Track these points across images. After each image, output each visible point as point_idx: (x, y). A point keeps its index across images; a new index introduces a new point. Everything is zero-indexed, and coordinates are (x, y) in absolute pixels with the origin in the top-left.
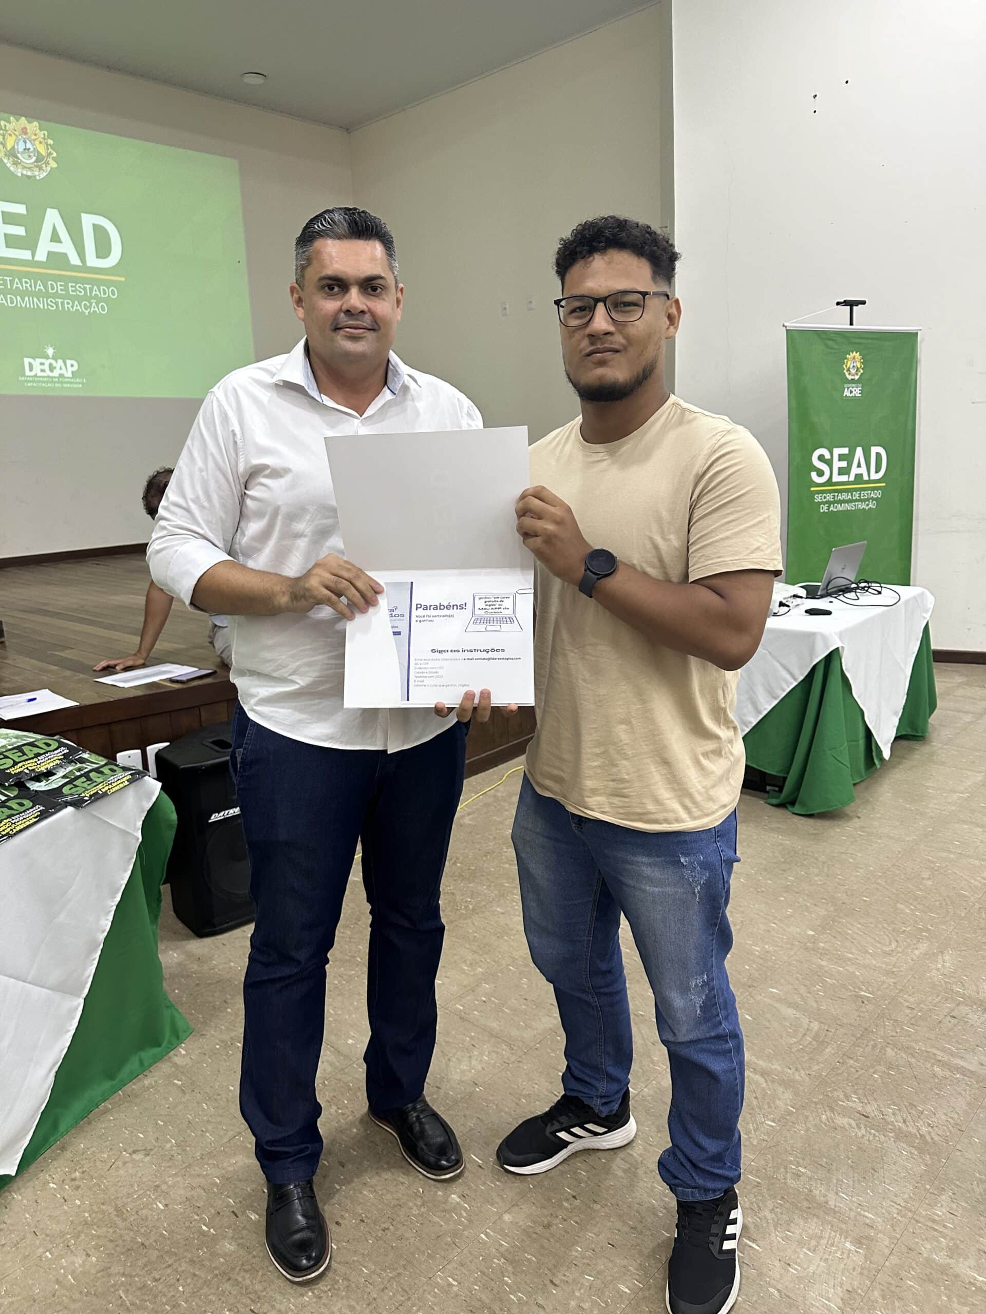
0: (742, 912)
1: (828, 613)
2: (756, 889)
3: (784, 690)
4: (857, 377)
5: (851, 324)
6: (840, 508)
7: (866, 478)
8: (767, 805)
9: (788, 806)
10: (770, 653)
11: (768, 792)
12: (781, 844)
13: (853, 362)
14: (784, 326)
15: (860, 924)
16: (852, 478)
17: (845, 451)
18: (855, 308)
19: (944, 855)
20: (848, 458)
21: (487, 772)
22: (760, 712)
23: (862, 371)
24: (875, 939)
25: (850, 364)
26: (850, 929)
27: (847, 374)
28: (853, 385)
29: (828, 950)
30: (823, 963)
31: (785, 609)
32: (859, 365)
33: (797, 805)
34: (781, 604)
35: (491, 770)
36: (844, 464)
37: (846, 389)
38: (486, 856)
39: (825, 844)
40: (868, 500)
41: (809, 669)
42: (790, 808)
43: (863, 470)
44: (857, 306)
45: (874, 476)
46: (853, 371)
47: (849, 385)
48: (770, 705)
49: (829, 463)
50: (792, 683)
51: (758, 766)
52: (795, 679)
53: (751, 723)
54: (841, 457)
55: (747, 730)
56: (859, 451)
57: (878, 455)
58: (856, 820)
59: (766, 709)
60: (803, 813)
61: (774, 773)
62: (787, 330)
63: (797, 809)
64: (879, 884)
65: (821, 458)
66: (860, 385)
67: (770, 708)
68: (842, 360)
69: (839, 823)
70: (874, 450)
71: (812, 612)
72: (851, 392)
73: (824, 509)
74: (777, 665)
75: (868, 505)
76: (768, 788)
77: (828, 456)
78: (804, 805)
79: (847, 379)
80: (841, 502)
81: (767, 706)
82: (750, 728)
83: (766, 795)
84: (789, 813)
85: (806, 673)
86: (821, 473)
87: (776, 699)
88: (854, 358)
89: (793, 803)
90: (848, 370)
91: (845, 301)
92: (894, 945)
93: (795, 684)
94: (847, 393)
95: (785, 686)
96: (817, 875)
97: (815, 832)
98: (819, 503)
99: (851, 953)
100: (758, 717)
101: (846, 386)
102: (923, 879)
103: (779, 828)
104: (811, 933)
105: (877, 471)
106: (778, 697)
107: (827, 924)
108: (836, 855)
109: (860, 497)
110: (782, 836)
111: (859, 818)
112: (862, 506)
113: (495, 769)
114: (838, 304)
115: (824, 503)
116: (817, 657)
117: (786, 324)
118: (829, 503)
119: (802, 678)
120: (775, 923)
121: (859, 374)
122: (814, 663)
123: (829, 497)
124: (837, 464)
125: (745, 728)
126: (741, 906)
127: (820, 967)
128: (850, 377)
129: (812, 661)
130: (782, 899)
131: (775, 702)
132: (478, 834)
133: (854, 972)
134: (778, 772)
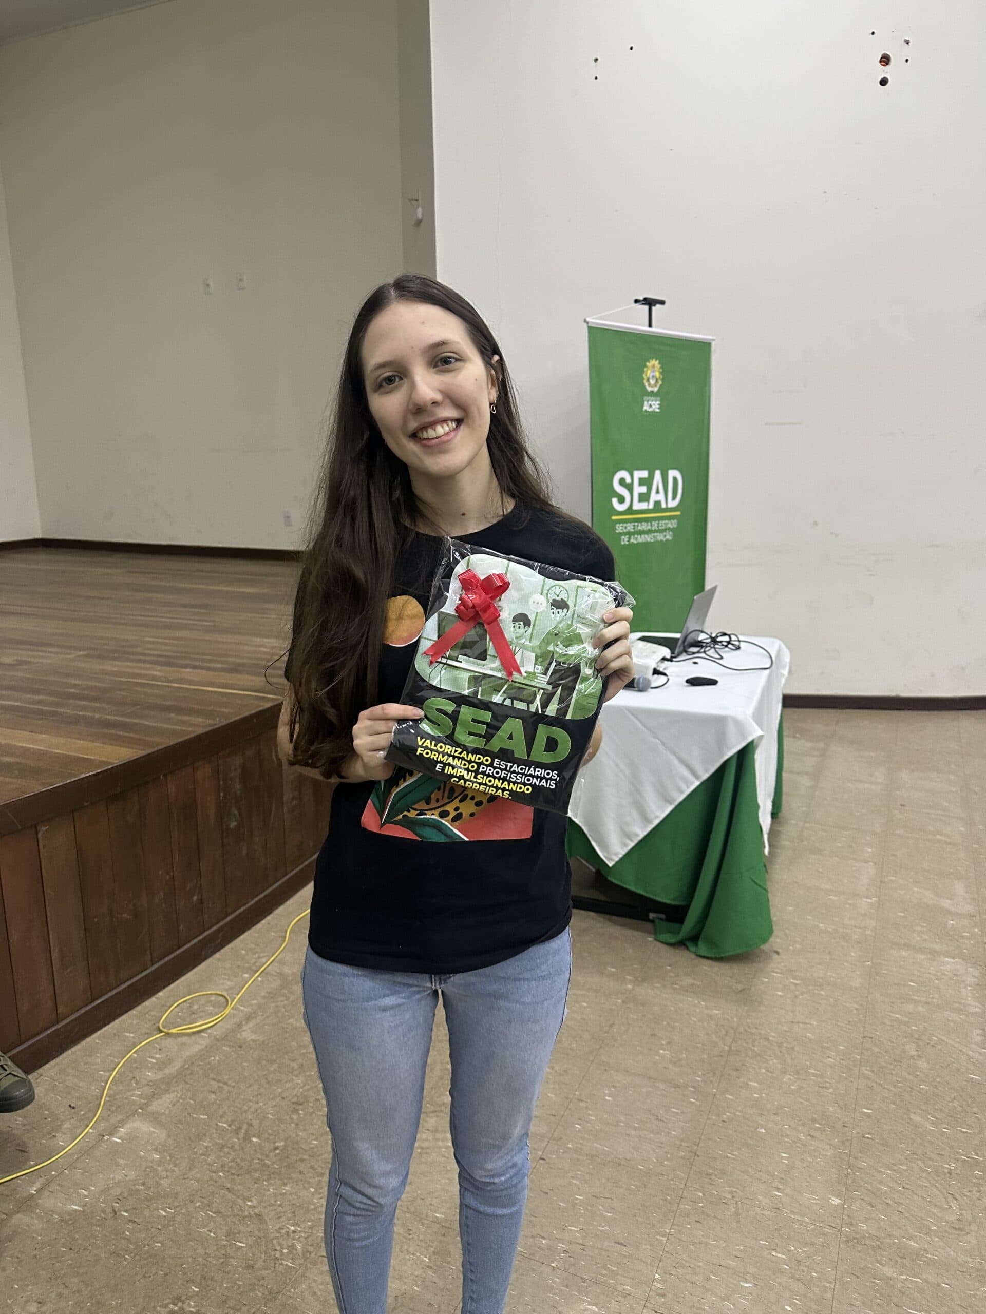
0: (723, 1173)
1: (713, 682)
2: (719, 1115)
3: (682, 792)
4: (656, 389)
5: (650, 326)
6: (641, 539)
7: (664, 506)
8: (659, 944)
9: (688, 944)
10: (663, 743)
11: (652, 921)
12: (710, 1017)
13: (653, 371)
14: (585, 321)
15: (888, 1167)
16: (651, 507)
17: (644, 474)
18: (654, 308)
19: (910, 1007)
20: (647, 482)
21: (259, 926)
22: (647, 820)
23: (660, 382)
24: (925, 1199)
25: (649, 373)
26: (881, 1182)
27: (646, 384)
28: (653, 398)
29: (878, 1238)
30: (888, 1271)
31: (663, 679)
32: (657, 374)
33: (700, 943)
34: (656, 672)
35: (263, 922)
36: (644, 489)
37: (646, 403)
38: (296, 1111)
39: (762, 1008)
40: (665, 530)
41: (717, 765)
42: (692, 948)
43: (661, 497)
44: (655, 305)
45: (672, 504)
46: (652, 382)
47: (649, 398)
48: (663, 811)
49: (630, 487)
50: (692, 783)
51: (647, 892)
52: (697, 777)
53: (637, 835)
54: (642, 482)
55: (632, 845)
56: (658, 474)
57: (675, 479)
58: (775, 956)
59: (657, 817)
60: (713, 956)
61: (668, 902)
62: (589, 328)
63: (703, 949)
64: (868, 1078)
65: (622, 482)
66: (659, 398)
67: (663, 816)
68: (642, 368)
69: (761, 965)
70: (673, 473)
71: (695, 682)
72: (651, 406)
73: (625, 540)
74: (672, 758)
75: (665, 536)
76: (652, 916)
77: (628, 481)
78: (712, 944)
79: (646, 390)
80: (641, 533)
81: (660, 812)
82: (636, 841)
83: (649, 926)
84: (693, 956)
85: (713, 769)
86: (621, 500)
87: (670, 803)
88: (653, 366)
89: (694, 938)
90: (648, 380)
91: (645, 299)
92: (954, 1204)
93: (697, 783)
94: (646, 408)
95: (684, 787)
96: (784, 1073)
97: (740, 987)
98: (621, 534)
99: (911, 1238)
100: (646, 826)
101: (646, 398)
102: (912, 1057)
103: (692, 985)
104: (836, 1201)
105: (674, 498)
106: (675, 800)
107: (847, 1176)
108: (785, 1028)
109: (658, 527)
110: (704, 1001)
111: (778, 953)
112: (660, 537)
113: (269, 918)
114: (636, 301)
115: (625, 534)
116: (731, 749)
117: (588, 319)
118: (630, 534)
119: (706, 776)
120: (778, 1190)
121: (658, 385)
122: (726, 757)
123: (630, 527)
124: (639, 489)
125: (628, 841)
126: (715, 1159)
127: (887, 1280)
128: (649, 389)
129: (722, 755)
130: (763, 1131)
131: (670, 808)
132: (275, 1061)
133: (939, 1285)
134: (674, 899)
